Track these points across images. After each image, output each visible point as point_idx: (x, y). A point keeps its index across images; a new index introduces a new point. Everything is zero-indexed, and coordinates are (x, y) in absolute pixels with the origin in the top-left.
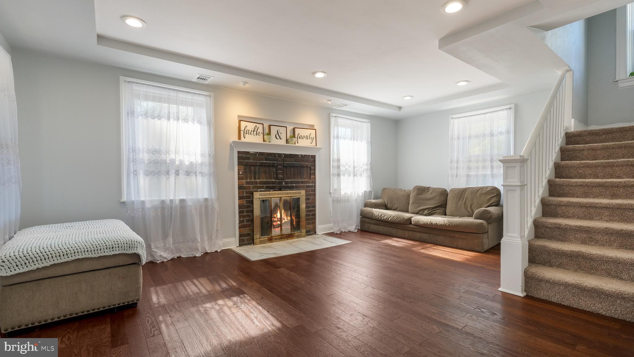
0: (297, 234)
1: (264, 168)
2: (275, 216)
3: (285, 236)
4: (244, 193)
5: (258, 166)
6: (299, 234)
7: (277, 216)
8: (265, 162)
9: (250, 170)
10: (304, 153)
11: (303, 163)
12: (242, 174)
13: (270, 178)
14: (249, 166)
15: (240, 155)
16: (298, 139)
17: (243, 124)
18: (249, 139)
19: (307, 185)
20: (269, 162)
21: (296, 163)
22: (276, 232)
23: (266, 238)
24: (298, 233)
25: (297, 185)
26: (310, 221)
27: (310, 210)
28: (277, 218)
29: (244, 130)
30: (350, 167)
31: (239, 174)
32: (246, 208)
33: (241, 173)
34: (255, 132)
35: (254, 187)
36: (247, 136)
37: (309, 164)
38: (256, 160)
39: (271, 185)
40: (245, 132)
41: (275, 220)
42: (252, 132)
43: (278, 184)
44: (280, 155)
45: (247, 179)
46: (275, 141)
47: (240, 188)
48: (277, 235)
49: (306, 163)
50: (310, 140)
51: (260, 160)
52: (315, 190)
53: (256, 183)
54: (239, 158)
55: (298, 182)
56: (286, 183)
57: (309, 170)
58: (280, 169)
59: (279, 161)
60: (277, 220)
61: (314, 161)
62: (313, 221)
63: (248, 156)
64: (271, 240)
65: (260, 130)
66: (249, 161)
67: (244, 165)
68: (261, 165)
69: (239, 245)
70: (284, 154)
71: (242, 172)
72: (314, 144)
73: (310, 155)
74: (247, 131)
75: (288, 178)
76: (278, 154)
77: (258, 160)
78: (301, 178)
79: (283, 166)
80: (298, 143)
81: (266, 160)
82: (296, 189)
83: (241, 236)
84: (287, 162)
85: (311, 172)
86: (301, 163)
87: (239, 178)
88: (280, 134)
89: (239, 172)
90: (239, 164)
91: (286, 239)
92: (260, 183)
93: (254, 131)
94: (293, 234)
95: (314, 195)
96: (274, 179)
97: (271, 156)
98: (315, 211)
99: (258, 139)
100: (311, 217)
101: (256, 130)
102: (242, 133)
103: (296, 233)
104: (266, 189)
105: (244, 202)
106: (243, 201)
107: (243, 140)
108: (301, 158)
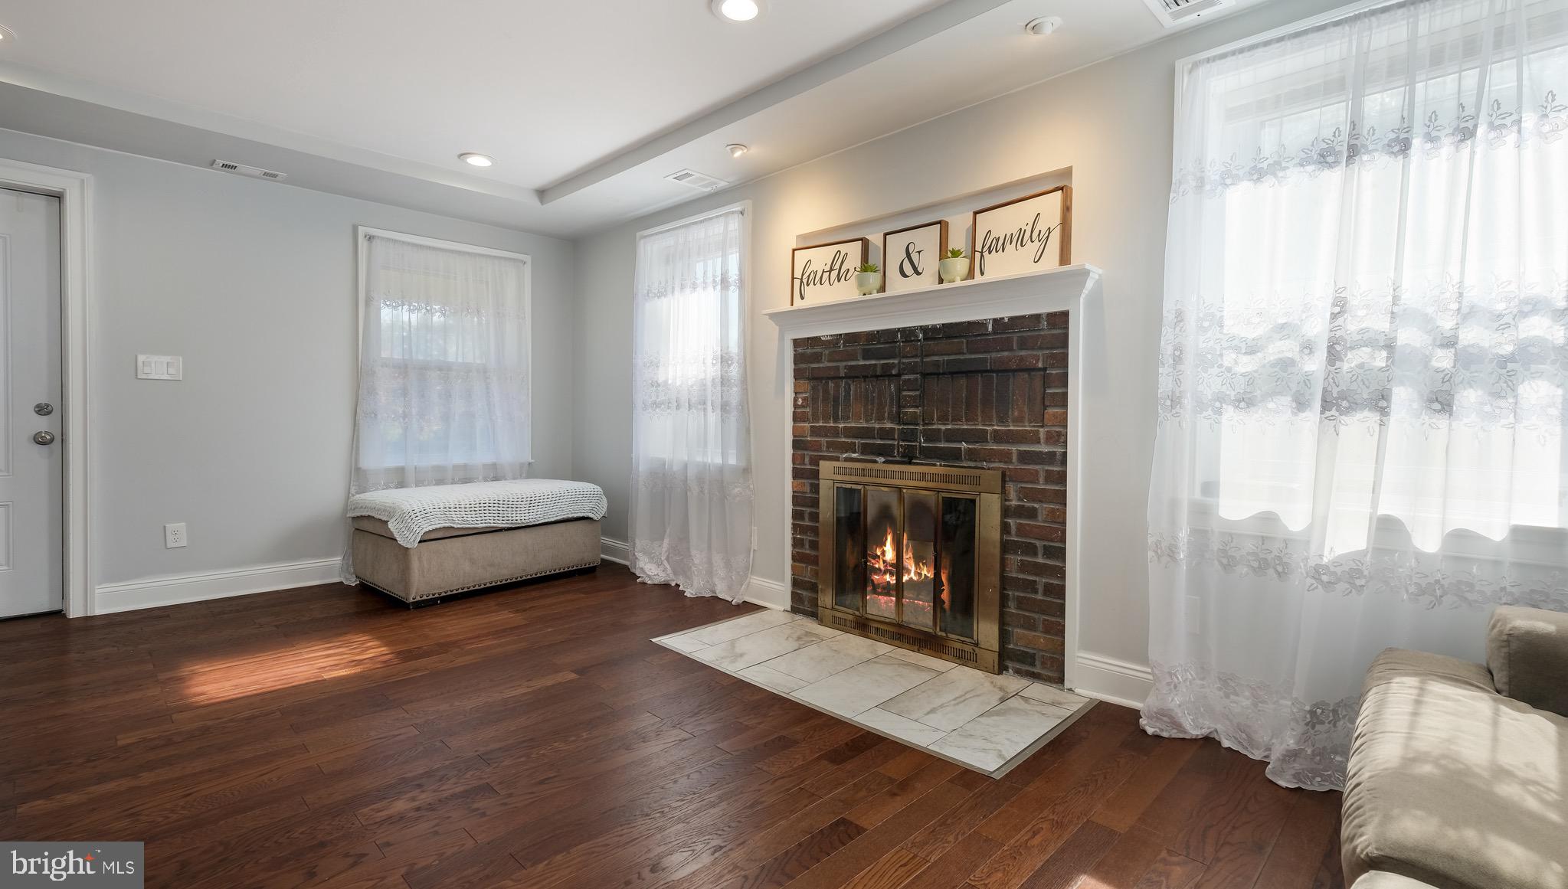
0: (958, 645)
1: (862, 385)
2: (879, 553)
3: (909, 633)
4: (807, 460)
5: (844, 378)
6: (968, 648)
7: (883, 553)
8: (862, 363)
9: (826, 391)
10: (1006, 313)
11: (1006, 354)
12: (802, 406)
13: (880, 419)
14: (824, 382)
15: (800, 350)
16: (986, 254)
17: (802, 257)
18: (818, 296)
19: (1024, 448)
20: (873, 362)
21: (973, 356)
22: (882, 606)
23: (851, 617)
24: (963, 642)
25: (977, 446)
26: (1036, 616)
27: (1036, 564)
28: (884, 562)
29: (803, 275)
31: (796, 406)
32: (808, 506)
33: (800, 402)
34: (834, 274)
35: (830, 445)
36: (809, 291)
37: (1039, 358)
38: (837, 361)
39: (879, 442)
40: (805, 281)
41: (877, 566)
42: (826, 275)
43: (903, 441)
44: (908, 333)
45: (815, 419)
46: (898, 286)
47: (797, 444)
48: (882, 619)
49: (1023, 353)
50: (1032, 248)
51: (846, 361)
52: (1062, 478)
53: (835, 432)
54: (798, 359)
55: (980, 437)
56: (932, 436)
57: (1038, 383)
58: (910, 385)
59: (907, 357)
60: (882, 568)
61: (1063, 341)
62: (1053, 619)
63: (818, 350)
64: (863, 626)
65: (854, 260)
66: (821, 365)
67: (808, 379)
68: (854, 375)
69: (789, 609)
70: (924, 329)
71: (804, 399)
72: (1050, 262)
73: (1037, 317)
74: (809, 276)
75: (943, 419)
76: (903, 330)
77: (841, 361)
78: (1002, 420)
79: (924, 375)
80: (982, 274)
81: (864, 359)
82: (972, 464)
83: (796, 583)
84: (936, 358)
85: (1049, 391)
86: (994, 355)
87: (796, 418)
88: (915, 257)
89: (795, 400)
90: (798, 375)
91: (916, 648)
92: (849, 432)
93: (831, 270)
94: (942, 638)
95: (1061, 497)
96: (892, 420)
97: (879, 343)
98: (1061, 573)
99: (846, 292)
100: (1040, 597)
101: (837, 266)
102: (797, 282)
103: (955, 640)
104: (862, 453)
105: (806, 484)
106: (804, 484)
107: (799, 304)
108: (995, 332)
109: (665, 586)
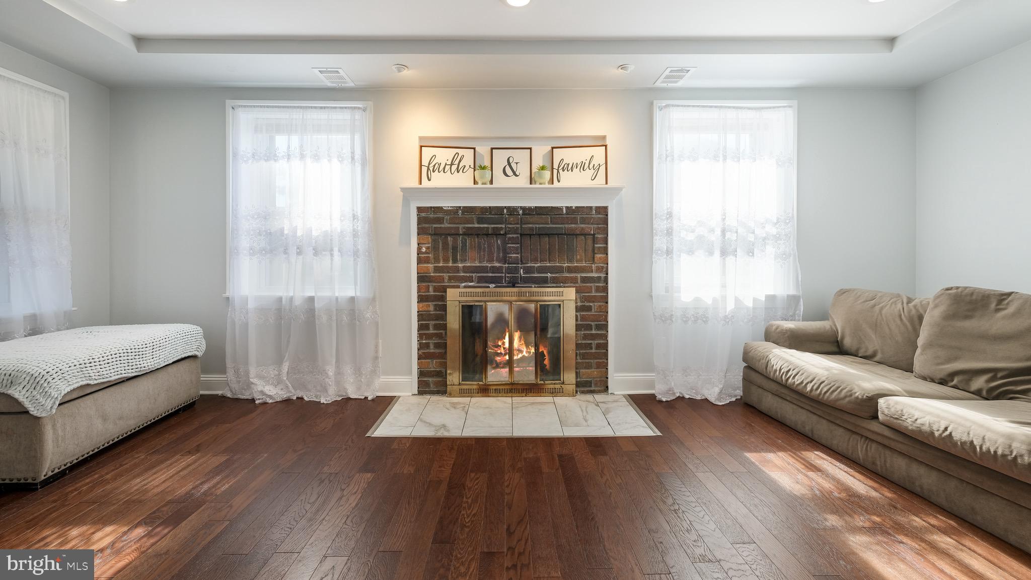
0: (552, 386)
1: (476, 239)
3: (519, 387)
4: (431, 289)
5: (461, 235)
6: (558, 386)
7: (501, 343)
8: (477, 226)
9: (445, 244)
10: (574, 204)
11: (573, 226)
12: (426, 253)
13: (491, 260)
14: (443, 236)
15: (423, 215)
16: (561, 171)
17: (428, 153)
18: (440, 180)
19: (584, 275)
20: (486, 226)
21: (554, 226)
22: (497, 375)
23: (475, 387)
24: (555, 384)
25: (557, 275)
26: (592, 361)
27: (592, 334)
28: (502, 348)
29: (429, 164)
30: (712, 231)
31: (419, 252)
32: (433, 320)
33: (424, 250)
34: (454, 167)
35: (450, 278)
36: (434, 175)
37: (591, 228)
38: (457, 224)
39: (491, 275)
40: (431, 169)
41: (496, 351)
42: (448, 167)
43: (508, 273)
44: (512, 210)
45: (437, 260)
46: (501, 181)
47: (422, 279)
48: (500, 383)
49: (583, 226)
50: (590, 173)
51: (465, 224)
52: (605, 289)
53: (457, 270)
54: (420, 221)
55: (560, 270)
56: (528, 270)
57: (590, 242)
58: (513, 240)
59: (511, 224)
60: (501, 352)
61: (605, 221)
62: (601, 361)
63: (440, 215)
64: (485, 391)
65: (468, 160)
66: (443, 226)
67: (431, 235)
68: (469, 233)
69: (417, 393)
70: (523, 208)
71: (428, 248)
72: (600, 180)
73: (591, 208)
74: (434, 166)
75: (535, 260)
76: (508, 208)
77: (461, 224)
78: (571, 261)
79: (521, 235)
80: (559, 181)
81: (478, 223)
82: (554, 285)
83: (421, 374)
84: (531, 226)
85: (596, 246)
86: (566, 226)
87: (420, 261)
88: (514, 166)
89: (419, 249)
90: (421, 232)
91: (524, 394)
92: (466, 270)
93: (452, 164)
94: (541, 384)
95: (605, 300)
96: (499, 261)
97: (490, 214)
98: (605, 337)
99: (463, 180)
100: (593, 351)
101: (457, 162)
102: (424, 169)
103: (550, 384)
104: (478, 282)
105: (431, 307)
106: (429, 306)
107: (426, 183)
108: (567, 214)
109: (287, 401)
